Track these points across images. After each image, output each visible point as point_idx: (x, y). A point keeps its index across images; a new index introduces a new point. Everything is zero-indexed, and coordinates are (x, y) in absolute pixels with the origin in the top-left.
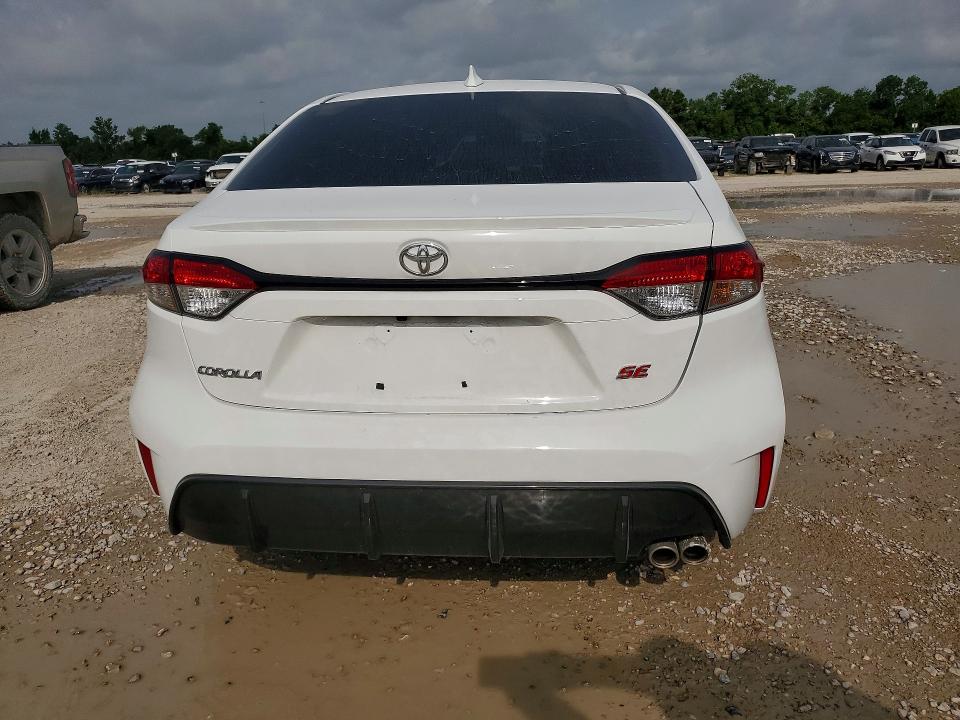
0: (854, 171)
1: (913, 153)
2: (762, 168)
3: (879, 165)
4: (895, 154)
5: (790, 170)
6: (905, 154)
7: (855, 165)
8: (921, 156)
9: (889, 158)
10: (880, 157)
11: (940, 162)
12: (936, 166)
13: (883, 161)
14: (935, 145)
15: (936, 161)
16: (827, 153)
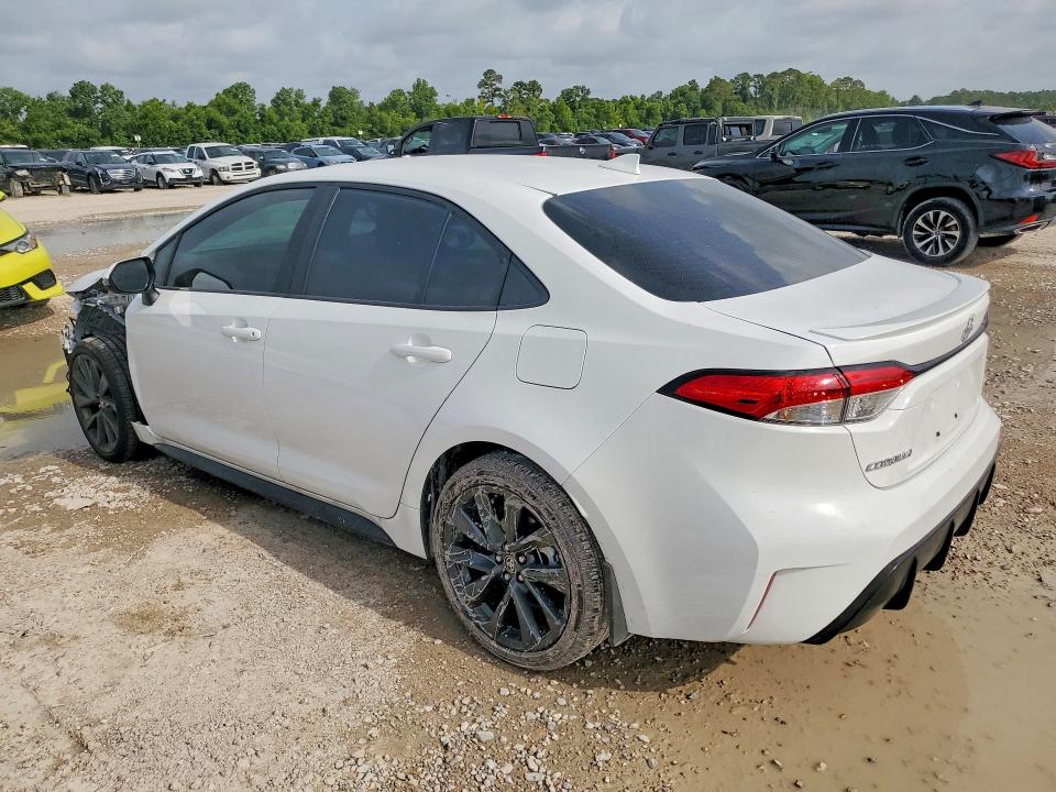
0: (137, 190)
1: (191, 170)
2: (29, 188)
3: (159, 182)
4: (174, 171)
5: (66, 190)
6: (184, 171)
7: (137, 184)
8: (198, 173)
9: (168, 176)
10: (159, 174)
11: (215, 179)
12: (211, 183)
13: (163, 179)
14: (205, 162)
15: (211, 178)
16: (105, 170)
